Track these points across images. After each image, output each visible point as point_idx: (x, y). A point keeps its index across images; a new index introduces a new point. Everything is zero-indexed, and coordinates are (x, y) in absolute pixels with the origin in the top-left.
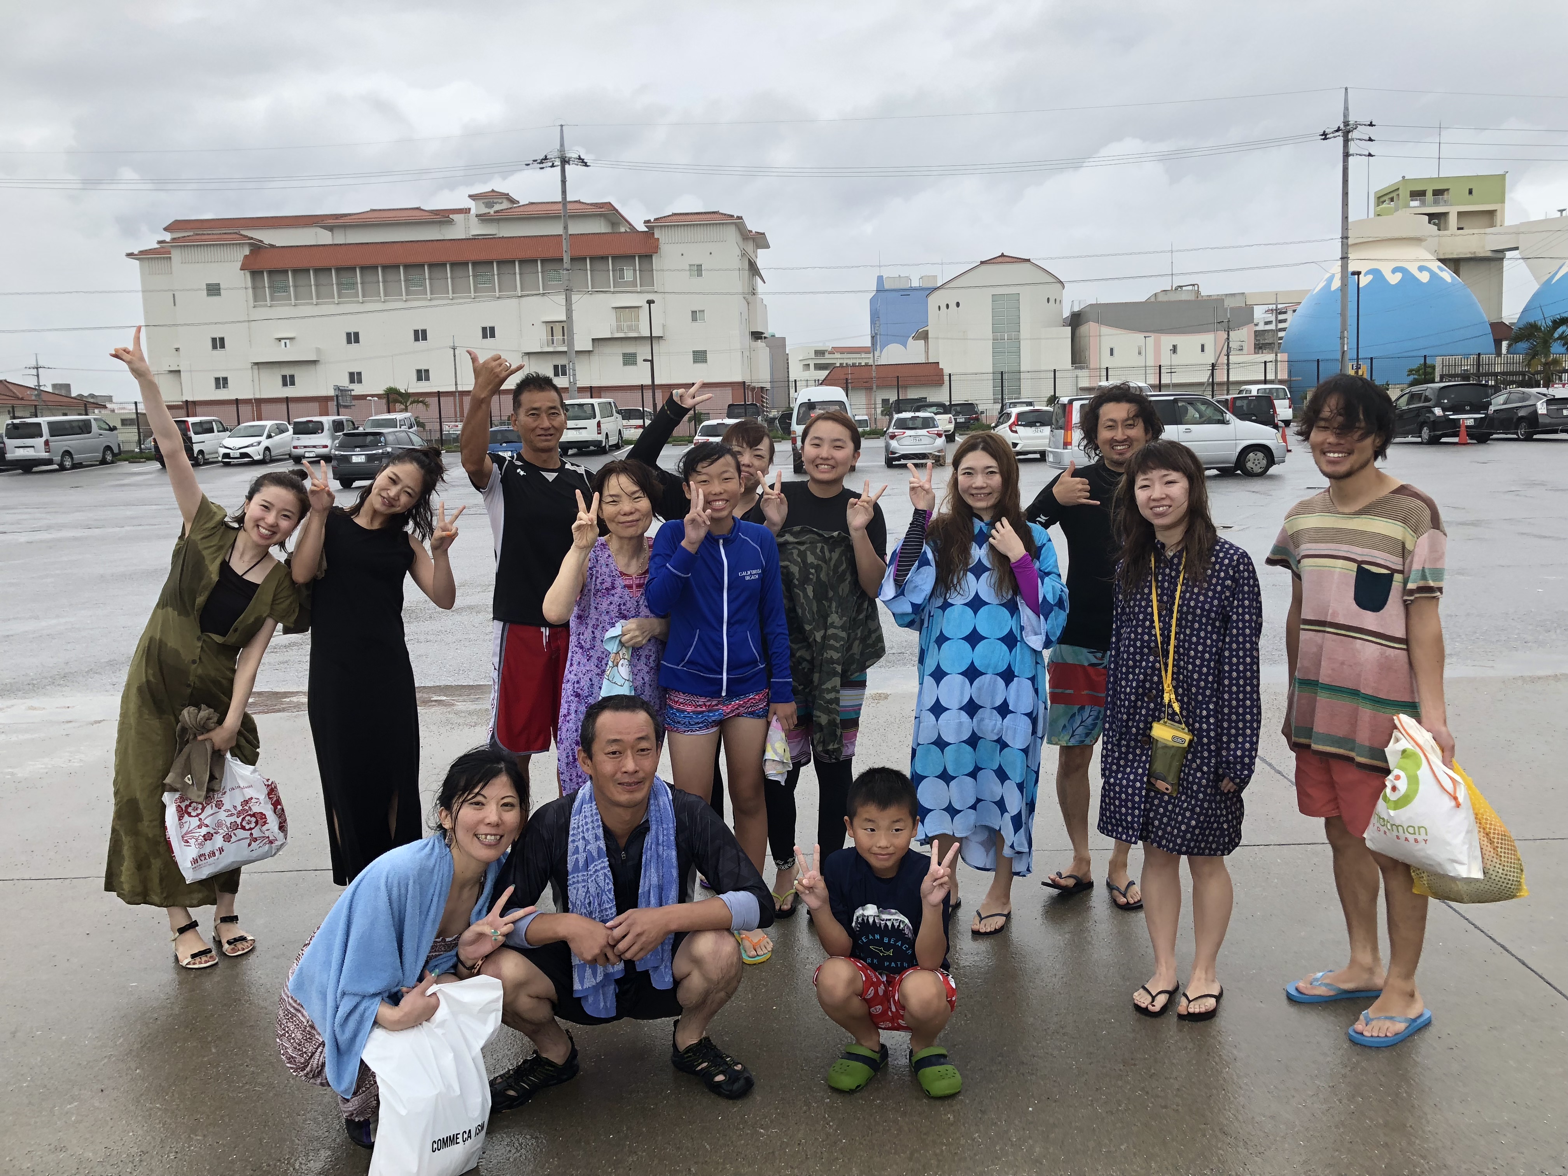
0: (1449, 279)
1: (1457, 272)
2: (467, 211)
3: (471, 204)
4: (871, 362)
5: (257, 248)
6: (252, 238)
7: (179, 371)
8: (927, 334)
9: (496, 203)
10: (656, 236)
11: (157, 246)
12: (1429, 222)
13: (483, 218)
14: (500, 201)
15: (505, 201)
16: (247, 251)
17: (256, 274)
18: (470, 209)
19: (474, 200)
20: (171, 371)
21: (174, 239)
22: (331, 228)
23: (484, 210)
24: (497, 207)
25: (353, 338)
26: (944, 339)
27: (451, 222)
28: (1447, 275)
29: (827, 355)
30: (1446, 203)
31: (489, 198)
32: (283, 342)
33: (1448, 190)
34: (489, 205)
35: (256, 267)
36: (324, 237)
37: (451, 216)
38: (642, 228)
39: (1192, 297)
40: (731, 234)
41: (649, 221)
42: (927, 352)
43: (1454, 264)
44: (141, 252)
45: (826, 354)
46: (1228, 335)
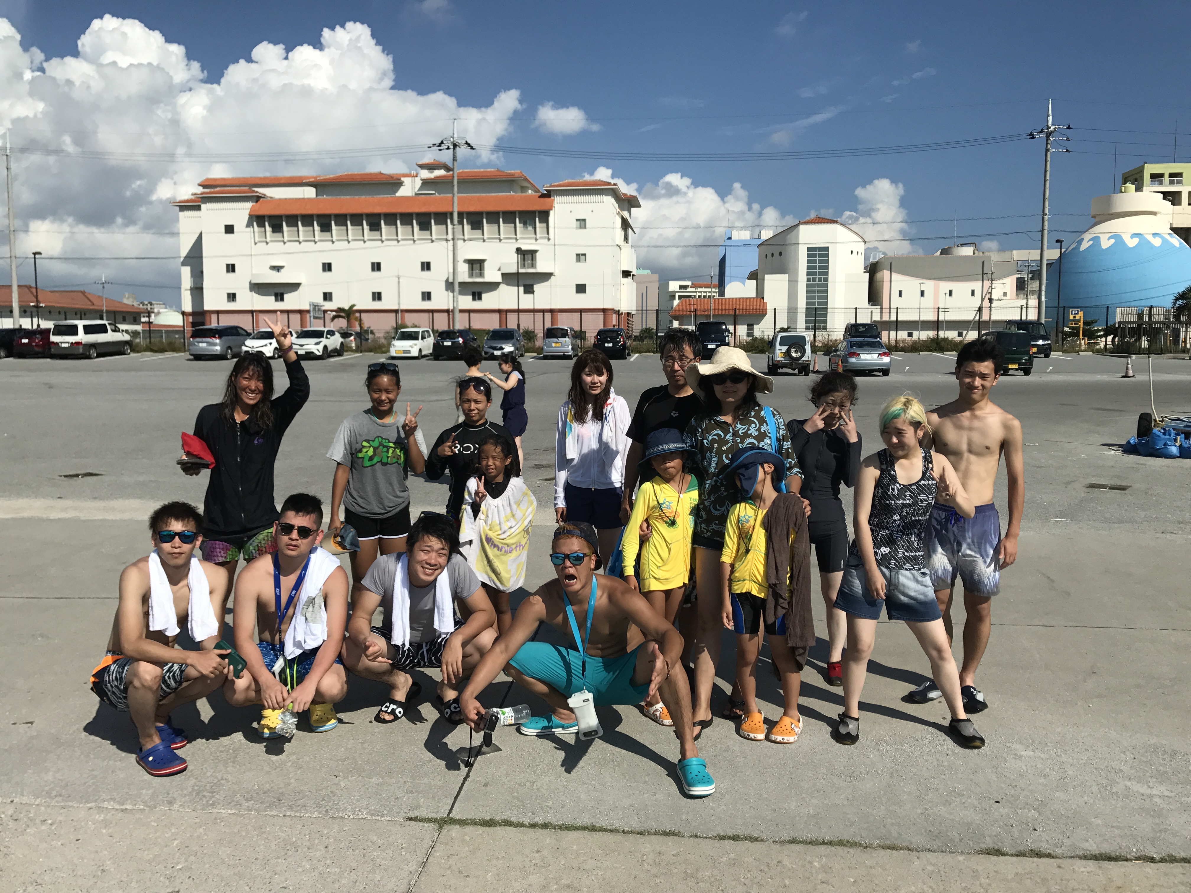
0: (1178, 246)
1: (1185, 239)
2: (415, 175)
5: (261, 199)
6: (258, 192)
7: (202, 288)
8: (757, 276)
9: (436, 170)
10: (552, 198)
11: (193, 197)
12: (1164, 199)
14: (439, 168)
15: (442, 169)
16: (254, 202)
17: (259, 218)
20: (196, 288)
21: (203, 193)
22: (315, 186)
23: (427, 175)
24: (437, 173)
25: (327, 267)
27: (401, 184)
28: (1177, 243)
29: (688, 289)
30: (1179, 183)
31: (431, 167)
32: (277, 268)
33: (1181, 173)
34: (431, 171)
35: (260, 213)
36: (310, 193)
37: (402, 179)
40: (609, 198)
43: (1184, 233)
46: (992, 284)
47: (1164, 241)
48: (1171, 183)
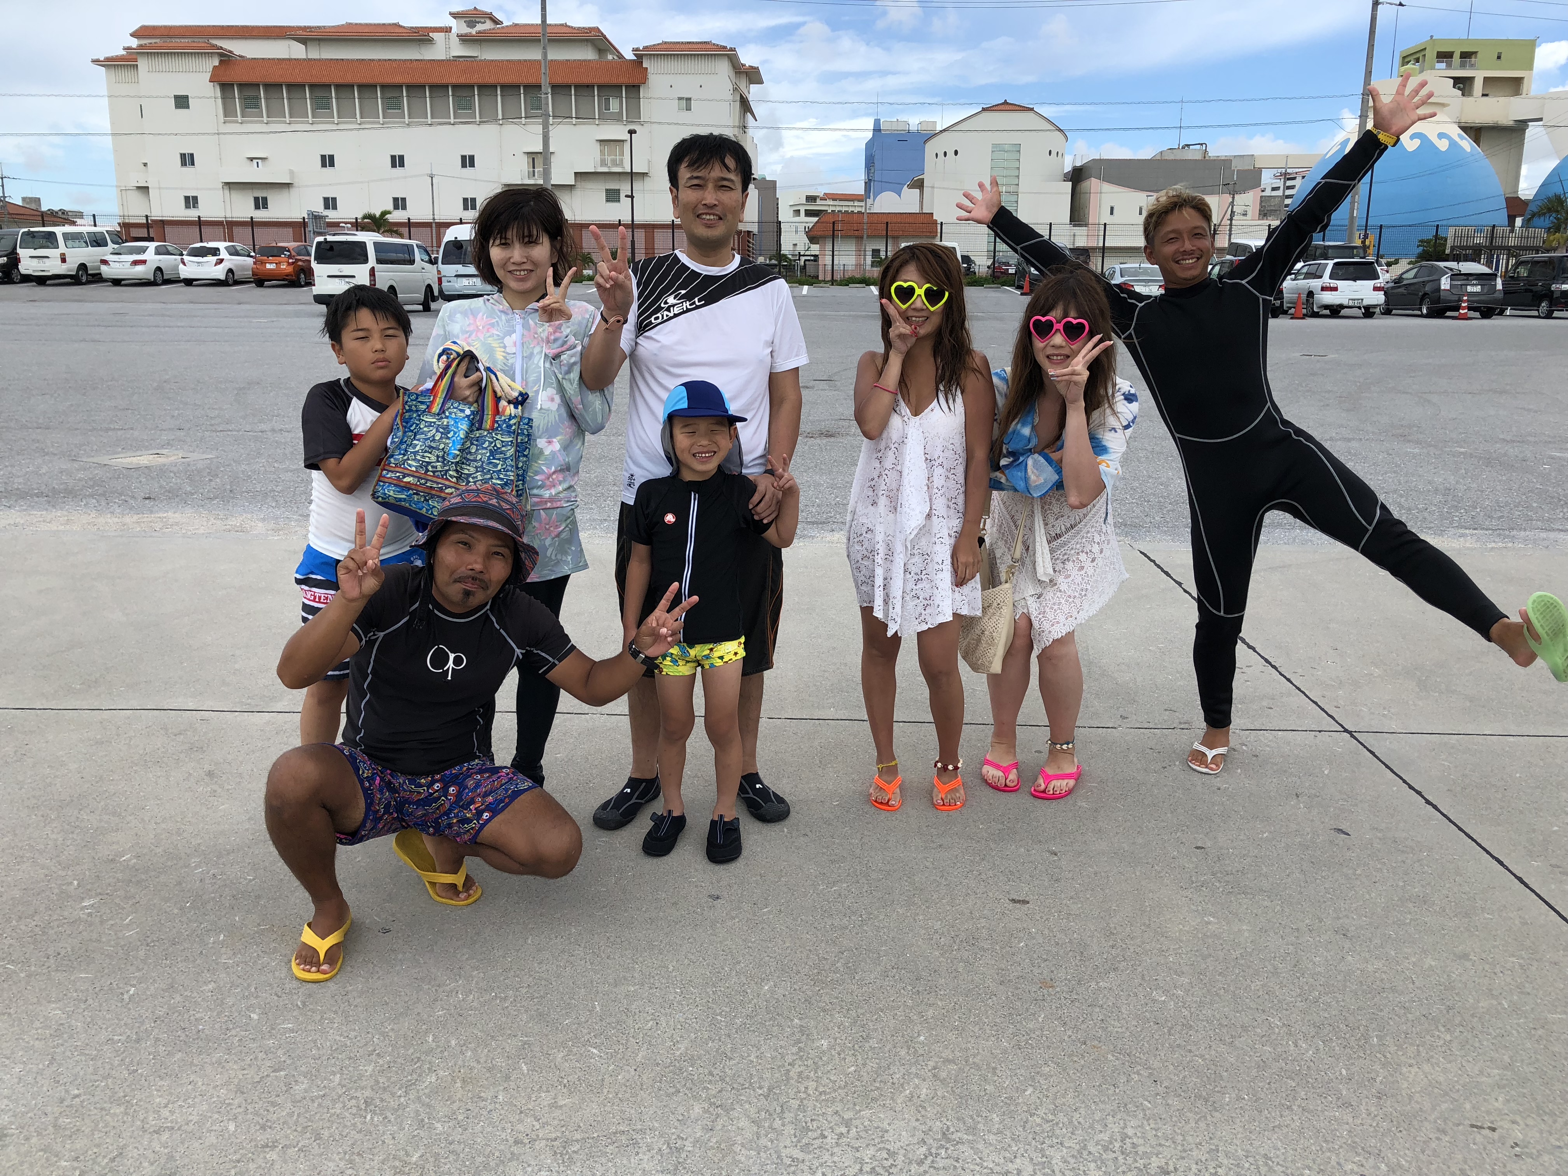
0: (1469, 150)
1: (1477, 141)
2: (448, 30)
3: (452, 23)
4: (863, 211)
5: (226, 59)
6: (221, 48)
7: (148, 188)
8: (923, 183)
9: (478, 22)
10: (644, 66)
11: (124, 53)
12: (1454, 87)
13: (465, 39)
14: (483, 20)
15: (488, 21)
16: (216, 62)
17: (226, 87)
18: (451, 28)
19: (455, 18)
20: (139, 188)
21: (140, 47)
22: (304, 41)
23: (465, 30)
24: (480, 27)
25: (328, 161)
26: (940, 188)
27: (430, 41)
28: (1467, 144)
29: (819, 202)
30: (1472, 66)
31: (471, 17)
32: (255, 161)
33: (1476, 53)
34: (471, 24)
35: (226, 79)
36: (297, 51)
37: (431, 34)
38: (629, 55)
39: (1199, 157)
40: (723, 68)
41: (637, 50)
42: (921, 202)
43: (1475, 132)
44: (108, 59)
45: (818, 200)
46: (1233, 198)
47: (1453, 144)
48: (1463, 66)
